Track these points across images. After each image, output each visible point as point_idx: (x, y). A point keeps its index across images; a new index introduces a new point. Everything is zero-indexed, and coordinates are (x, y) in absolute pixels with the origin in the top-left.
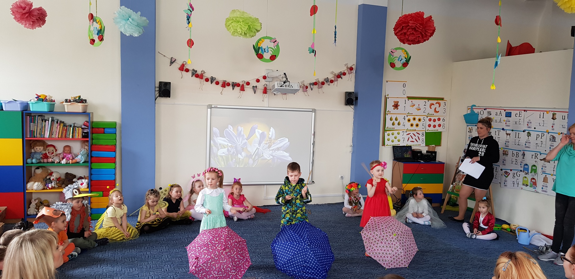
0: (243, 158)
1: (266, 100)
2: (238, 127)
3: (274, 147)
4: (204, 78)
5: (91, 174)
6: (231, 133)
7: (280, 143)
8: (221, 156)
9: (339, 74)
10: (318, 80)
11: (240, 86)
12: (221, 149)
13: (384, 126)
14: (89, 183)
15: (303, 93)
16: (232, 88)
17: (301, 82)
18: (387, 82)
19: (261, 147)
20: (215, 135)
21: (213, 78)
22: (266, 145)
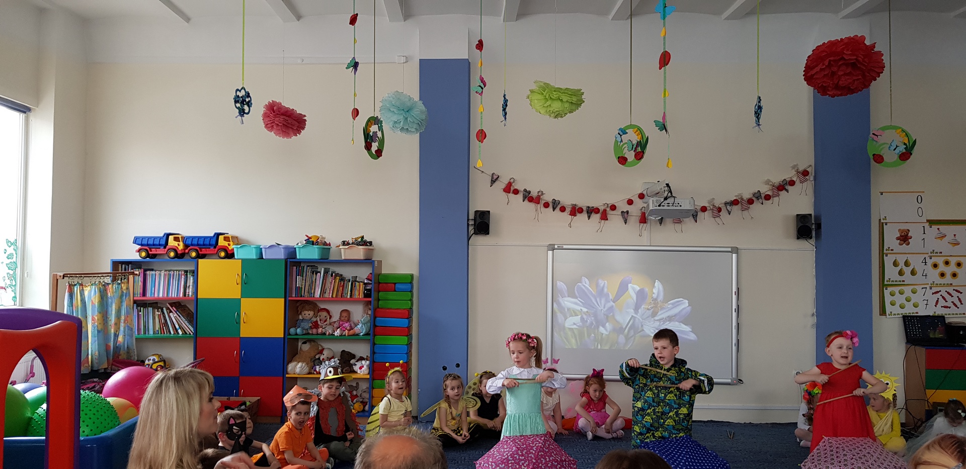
0: (607, 333)
1: (645, 234)
2: (598, 279)
3: (662, 315)
4: (542, 203)
5: (373, 353)
6: (586, 290)
7: (673, 308)
8: (571, 329)
9: (781, 183)
10: (742, 197)
11: (600, 212)
12: (571, 318)
13: (881, 278)
14: (370, 366)
15: (713, 219)
16: (586, 216)
17: (708, 201)
18: (882, 194)
19: (638, 315)
20: (561, 295)
21: (555, 201)
22: (648, 311)
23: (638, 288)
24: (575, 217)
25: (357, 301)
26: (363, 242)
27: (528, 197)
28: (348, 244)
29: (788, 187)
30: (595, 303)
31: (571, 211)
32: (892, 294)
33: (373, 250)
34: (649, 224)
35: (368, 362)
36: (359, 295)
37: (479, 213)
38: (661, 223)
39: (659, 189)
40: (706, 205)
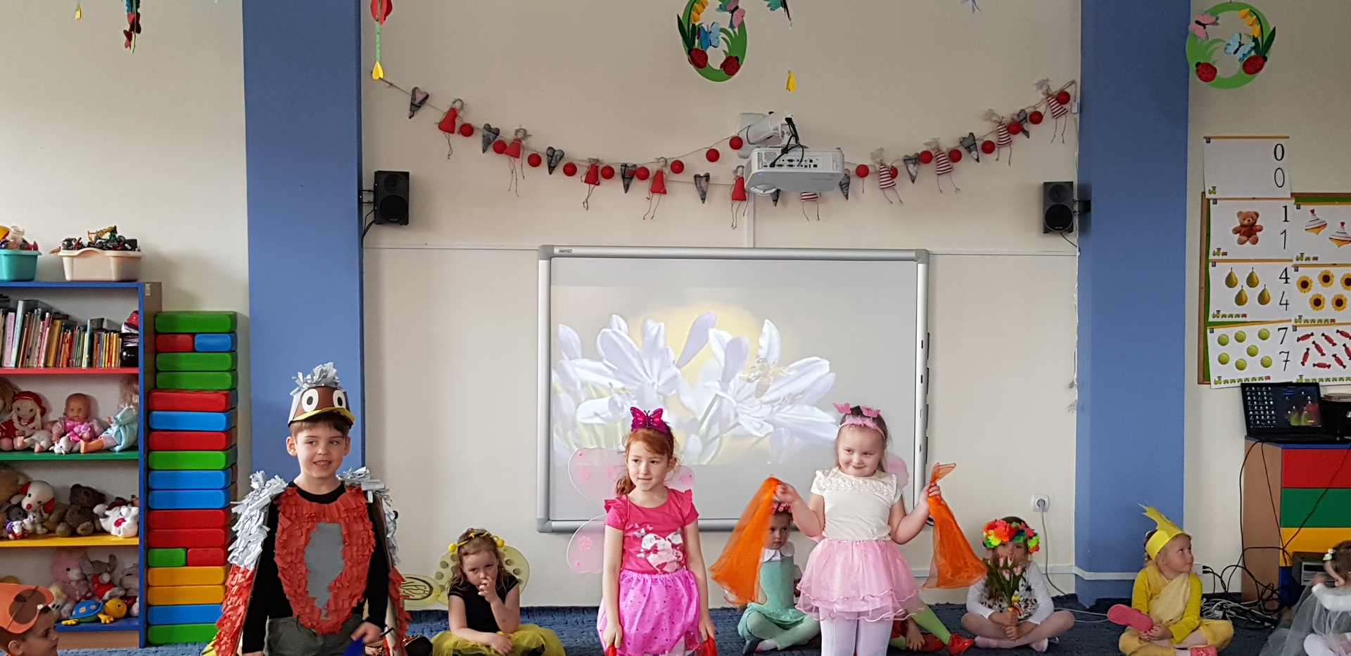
1: (744, 222)
2: (645, 320)
3: (778, 391)
4: (525, 155)
5: (147, 489)
6: (620, 343)
7: (800, 376)
8: (589, 427)
9: (1016, 117)
10: (938, 146)
11: (651, 175)
12: (589, 402)
13: (1203, 309)
14: (140, 519)
15: (881, 192)
16: (621, 185)
17: (872, 153)
18: (1208, 142)
19: (729, 392)
20: (566, 352)
21: (555, 151)
22: (748, 384)
23: (728, 337)
24: (597, 187)
25: (106, 376)
26: (116, 242)
27: (496, 143)
28: (80, 246)
29: (1028, 126)
30: (640, 370)
31: (588, 174)
32: (1223, 342)
33: (139, 258)
34: (751, 204)
35: (135, 510)
36: (110, 360)
37: (385, 176)
38: (776, 201)
39: (771, 128)
40: (867, 162)
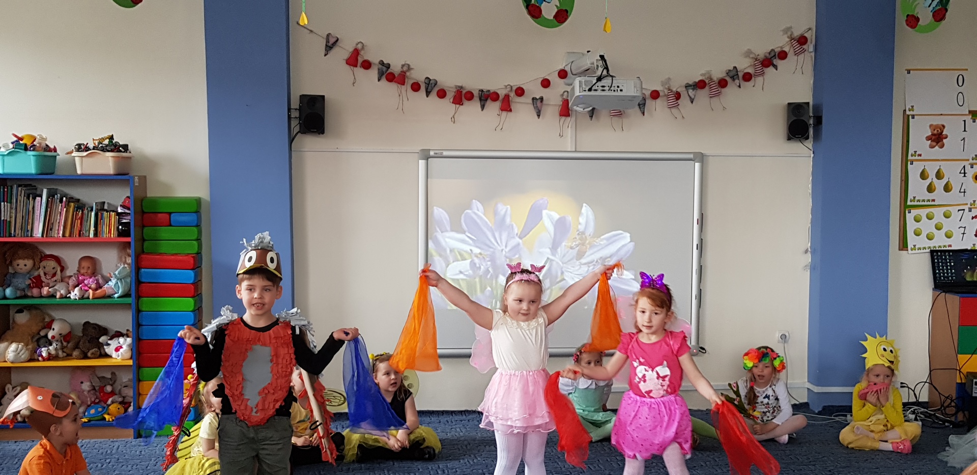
1: (568, 132)
2: (496, 204)
4: (409, 83)
5: (138, 325)
6: (478, 221)
9: (768, 55)
10: (711, 76)
11: (501, 98)
13: (903, 195)
14: (133, 346)
15: (668, 110)
16: (478, 105)
17: (662, 82)
18: (909, 72)
19: (557, 256)
20: (439, 227)
21: (430, 80)
22: (571, 250)
23: (556, 216)
24: (461, 106)
25: (107, 244)
26: (113, 146)
27: (387, 74)
28: (87, 149)
29: (777, 61)
30: (493, 240)
31: (455, 98)
32: (917, 220)
33: (129, 158)
34: (573, 119)
35: (129, 340)
36: (110, 232)
37: (307, 98)
38: (591, 117)
39: (588, 63)
40: (658, 88)
